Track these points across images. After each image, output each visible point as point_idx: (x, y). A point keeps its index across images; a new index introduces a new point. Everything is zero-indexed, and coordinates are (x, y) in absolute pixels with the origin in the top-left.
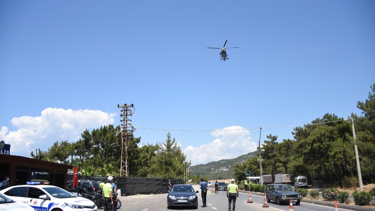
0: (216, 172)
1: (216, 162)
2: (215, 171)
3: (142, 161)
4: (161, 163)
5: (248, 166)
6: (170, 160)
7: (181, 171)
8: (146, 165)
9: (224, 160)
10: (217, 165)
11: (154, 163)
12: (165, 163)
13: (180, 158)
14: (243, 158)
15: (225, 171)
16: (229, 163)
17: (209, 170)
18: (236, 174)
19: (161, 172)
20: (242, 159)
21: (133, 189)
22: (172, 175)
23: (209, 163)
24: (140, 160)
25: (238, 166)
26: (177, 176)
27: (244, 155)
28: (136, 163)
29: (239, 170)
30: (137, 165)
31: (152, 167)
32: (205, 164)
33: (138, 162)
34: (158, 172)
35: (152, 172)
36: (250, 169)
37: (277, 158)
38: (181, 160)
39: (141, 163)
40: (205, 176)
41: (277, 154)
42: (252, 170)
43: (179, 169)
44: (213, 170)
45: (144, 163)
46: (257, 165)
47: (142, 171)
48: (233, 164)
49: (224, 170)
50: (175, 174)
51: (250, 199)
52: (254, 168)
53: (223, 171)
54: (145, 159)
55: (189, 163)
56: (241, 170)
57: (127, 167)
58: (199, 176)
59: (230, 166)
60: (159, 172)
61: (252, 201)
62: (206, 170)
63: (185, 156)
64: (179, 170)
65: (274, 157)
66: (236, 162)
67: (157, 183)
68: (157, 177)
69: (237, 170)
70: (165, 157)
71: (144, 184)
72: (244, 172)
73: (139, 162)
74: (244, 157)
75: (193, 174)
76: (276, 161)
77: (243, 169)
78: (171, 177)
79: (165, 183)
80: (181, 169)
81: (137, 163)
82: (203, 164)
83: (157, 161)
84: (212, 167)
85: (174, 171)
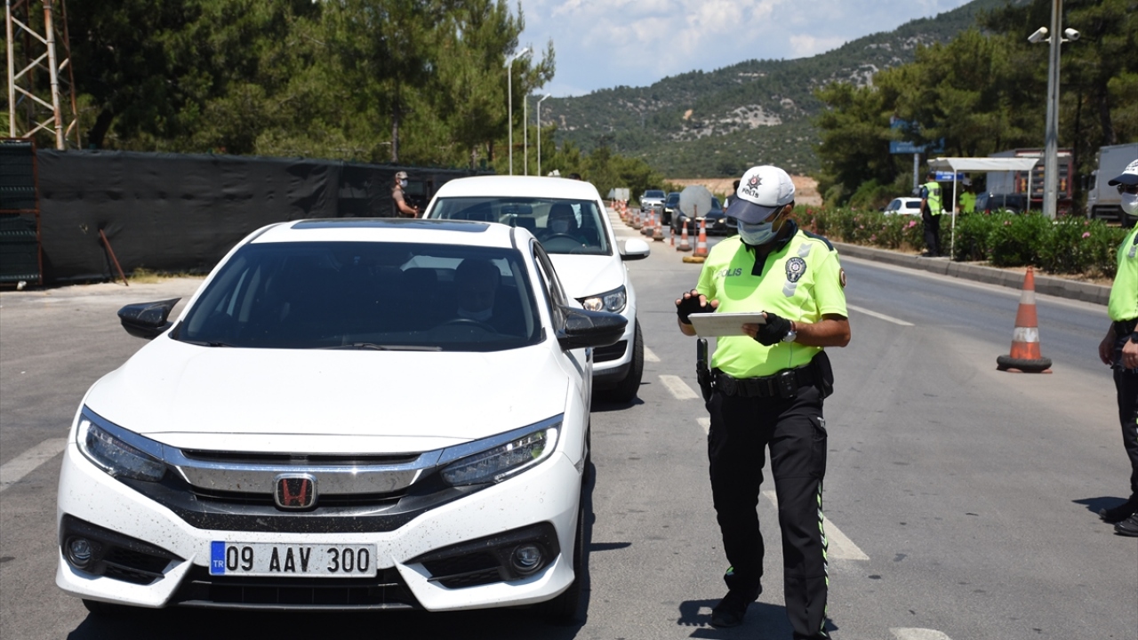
0: (708, 132)
1: (709, 74)
2: (700, 127)
3: (218, 38)
4: (351, 58)
5: (910, 96)
6: (410, 37)
7: (488, 117)
8: (250, 72)
9: (753, 65)
10: (715, 93)
11: (308, 59)
12: (375, 58)
13: (481, 33)
14: (871, 56)
15: (761, 127)
16: (784, 80)
17: (666, 123)
18: (832, 145)
19: (352, 121)
20: (864, 57)
21: (103, 234)
22: (429, 140)
23: (667, 79)
24: (203, 34)
25: (843, 99)
26: (460, 150)
27: (879, 37)
28: (172, 54)
29: (852, 119)
30: (180, 71)
31: (297, 87)
32: (645, 89)
33: (188, 45)
34: (332, 119)
35: (297, 120)
36: (928, 113)
37: (1121, 41)
38: (488, 46)
39: (207, 53)
40: (639, 158)
41: (1129, 11)
42: (940, 121)
43: (471, 105)
44: (689, 123)
45: (228, 54)
46: (973, 89)
47: (224, 114)
48: (805, 90)
49: (755, 123)
50: (447, 136)
51: (1030, 336)
52: (958, 109)
53: (748, 126)
54: (234, 27)
55: (541, 69)
56: (865, 119)
57: (62, 75)
58: (605, 156)
59: (788, 100)
60: (343, 123)
61: (1046, 354)
62: (647, 123)
63: (516, 17)
64: (476, 111)
65: (1103, 32)
66: (828, 76)
67: (297, 195)
68: (324, 151)
69: (840, 118)
70: (377, 18)
71: (188, 197)
72: (884, 133)
73: (194, 50)
74: (874, 46)
75: (570, 142)
76: (1114, 62)
77: (877, 114)
78: (421, 152)
79: (358, 194)
80: (486, 103)
81: (181, 58)
82: (633, 86)
83: (323, 45)
84: (684, 103)
85: (443, 118)
